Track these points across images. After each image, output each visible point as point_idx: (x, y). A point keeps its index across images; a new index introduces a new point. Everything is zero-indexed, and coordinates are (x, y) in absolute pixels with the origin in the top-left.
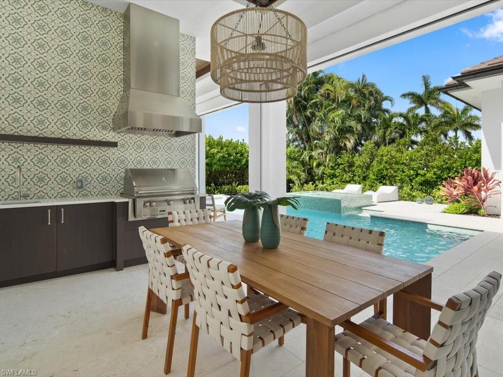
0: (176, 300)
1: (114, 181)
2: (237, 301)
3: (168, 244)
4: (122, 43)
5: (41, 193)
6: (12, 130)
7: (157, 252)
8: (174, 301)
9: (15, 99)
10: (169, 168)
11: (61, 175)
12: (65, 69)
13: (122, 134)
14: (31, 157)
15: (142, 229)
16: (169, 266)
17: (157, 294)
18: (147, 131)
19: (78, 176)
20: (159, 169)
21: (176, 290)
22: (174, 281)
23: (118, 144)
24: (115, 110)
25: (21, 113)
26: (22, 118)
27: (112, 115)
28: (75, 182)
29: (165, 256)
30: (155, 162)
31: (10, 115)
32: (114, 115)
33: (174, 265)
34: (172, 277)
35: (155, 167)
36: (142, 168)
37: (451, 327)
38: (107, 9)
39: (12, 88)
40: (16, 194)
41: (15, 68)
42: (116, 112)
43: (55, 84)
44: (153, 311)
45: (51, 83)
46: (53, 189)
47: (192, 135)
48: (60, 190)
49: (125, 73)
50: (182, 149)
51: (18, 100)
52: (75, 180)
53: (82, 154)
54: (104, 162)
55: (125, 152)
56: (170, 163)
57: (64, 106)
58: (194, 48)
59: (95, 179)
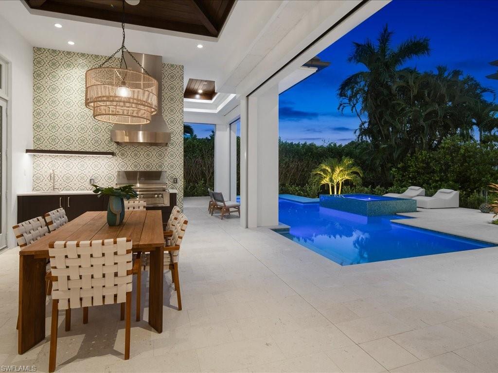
5: (68, 187)
11: (80, 175)
19: (91, 176)
26: (57, 139)
28: (89, 180)
30: (148, 166)
39: (51, 120)
41: (53, 107)
43: (77, 114)
46: (75, 184)
48: (80, 186)
50: (172, 155)
51: (54, 127)
52: (89, 178)
53: (94, 161)
54: (110, 166)
55: (125, 159)
56: (160, 166)
57: (83, 129)
58: (182, 74)
59: (103, 178)
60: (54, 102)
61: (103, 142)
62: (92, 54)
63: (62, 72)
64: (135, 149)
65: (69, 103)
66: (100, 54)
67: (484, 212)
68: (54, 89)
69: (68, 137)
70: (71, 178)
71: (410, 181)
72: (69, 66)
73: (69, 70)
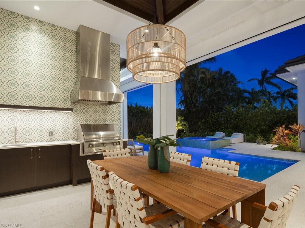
0: (110, 206)
1: (71, 132)
2: (138, 209)
3: (104, 171)
4: (76, 49)
5: (28, 139)
6: (10, 102)
7: (98, 176)
8: (109, 207)
9: (12, 84)
10: (105, 123)
11: (40, 129)
12: (42, 65)
13: (76, 104)
14: (22, 118)
15: (89, 161)
16: (105, 185)
17: (98, 201)
18: (91, 101)
19: (50, 129)
20: (99, 124)
21: (110, 199)
22: (108, 194)
23: (74, 110)
24: (72, 89)
25: (15, 92)
26: (16, 95)
27: (70, 92)
28: (48, 133)
29: (103, 179)
30: (96, 121)
31: (9, 93)
32: (71, 93)
33: (109, 184)
34: (107, 192)
35: (96, 123)
36: (89, 124)
37: (272, 221)
38: (66, 29)
39: (10, 77)
40: (13, 140)
41: (12, 65)
42: (72, 91)
43: (36, 74)
44: (96, 212)
45: (33, 74)
46: (34, 137)
47: (118, 104)
48: (39, 138)
49: (78, 67)
50: (113, 112)
51: (13, 84)
52: (48, 131)
53: (52, 116)
54: (65, 120)
55: (78, 115)
56: (105, 121)
57: (41, 87)
58: (119, 51)
59: (60, 131)
60: (13, 60)
61: (60, 100)
62: (49, 23)
63: (21, 34)
64: (86, 106)
65: (27, 63)
66: (56, 24)
67: (258, 144)
68: (12, 49)
69: (27, 94)
70: (30, 131)
71: (209, 129)
72: (27, 29)
73: (27, 33)
